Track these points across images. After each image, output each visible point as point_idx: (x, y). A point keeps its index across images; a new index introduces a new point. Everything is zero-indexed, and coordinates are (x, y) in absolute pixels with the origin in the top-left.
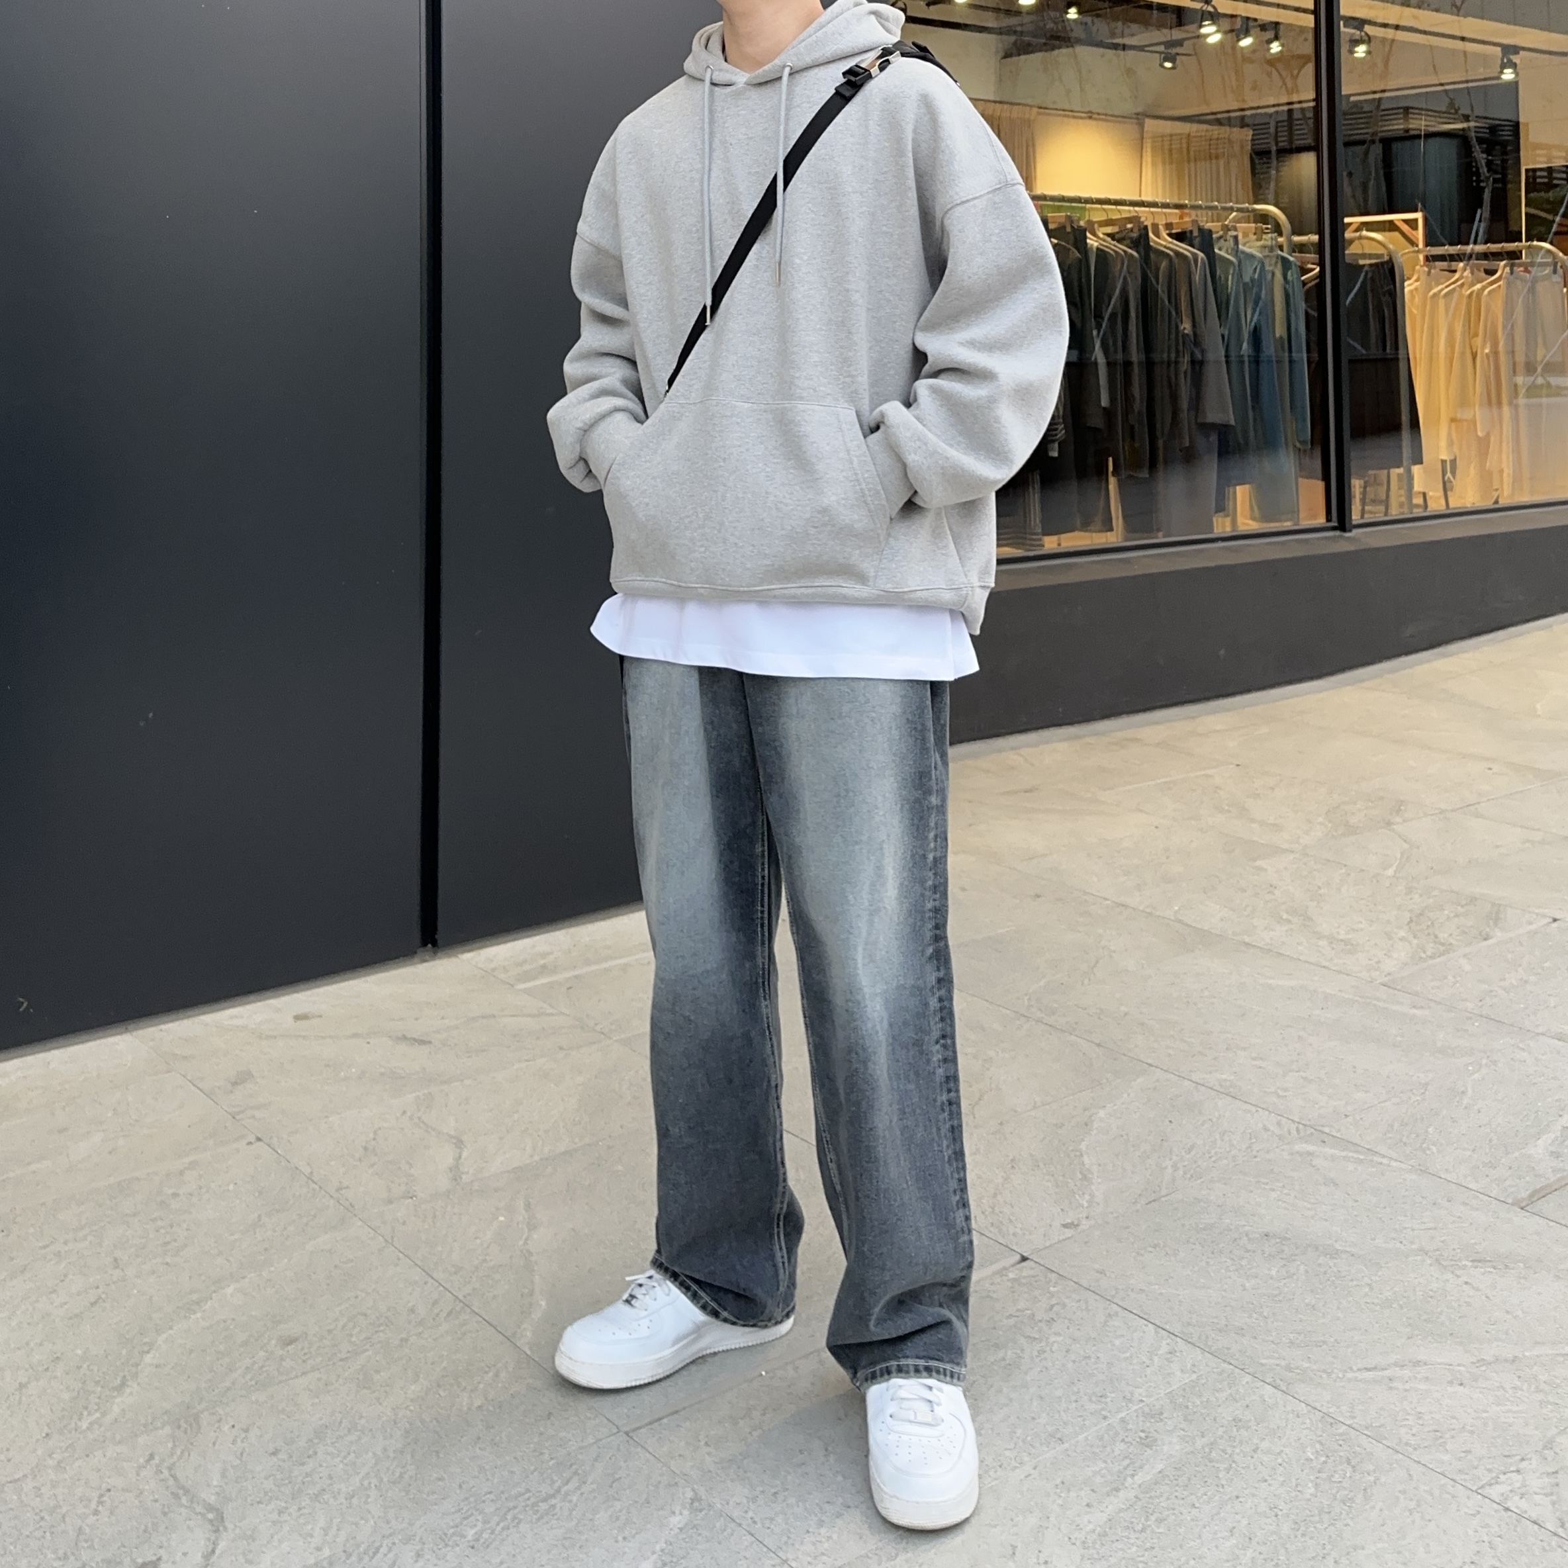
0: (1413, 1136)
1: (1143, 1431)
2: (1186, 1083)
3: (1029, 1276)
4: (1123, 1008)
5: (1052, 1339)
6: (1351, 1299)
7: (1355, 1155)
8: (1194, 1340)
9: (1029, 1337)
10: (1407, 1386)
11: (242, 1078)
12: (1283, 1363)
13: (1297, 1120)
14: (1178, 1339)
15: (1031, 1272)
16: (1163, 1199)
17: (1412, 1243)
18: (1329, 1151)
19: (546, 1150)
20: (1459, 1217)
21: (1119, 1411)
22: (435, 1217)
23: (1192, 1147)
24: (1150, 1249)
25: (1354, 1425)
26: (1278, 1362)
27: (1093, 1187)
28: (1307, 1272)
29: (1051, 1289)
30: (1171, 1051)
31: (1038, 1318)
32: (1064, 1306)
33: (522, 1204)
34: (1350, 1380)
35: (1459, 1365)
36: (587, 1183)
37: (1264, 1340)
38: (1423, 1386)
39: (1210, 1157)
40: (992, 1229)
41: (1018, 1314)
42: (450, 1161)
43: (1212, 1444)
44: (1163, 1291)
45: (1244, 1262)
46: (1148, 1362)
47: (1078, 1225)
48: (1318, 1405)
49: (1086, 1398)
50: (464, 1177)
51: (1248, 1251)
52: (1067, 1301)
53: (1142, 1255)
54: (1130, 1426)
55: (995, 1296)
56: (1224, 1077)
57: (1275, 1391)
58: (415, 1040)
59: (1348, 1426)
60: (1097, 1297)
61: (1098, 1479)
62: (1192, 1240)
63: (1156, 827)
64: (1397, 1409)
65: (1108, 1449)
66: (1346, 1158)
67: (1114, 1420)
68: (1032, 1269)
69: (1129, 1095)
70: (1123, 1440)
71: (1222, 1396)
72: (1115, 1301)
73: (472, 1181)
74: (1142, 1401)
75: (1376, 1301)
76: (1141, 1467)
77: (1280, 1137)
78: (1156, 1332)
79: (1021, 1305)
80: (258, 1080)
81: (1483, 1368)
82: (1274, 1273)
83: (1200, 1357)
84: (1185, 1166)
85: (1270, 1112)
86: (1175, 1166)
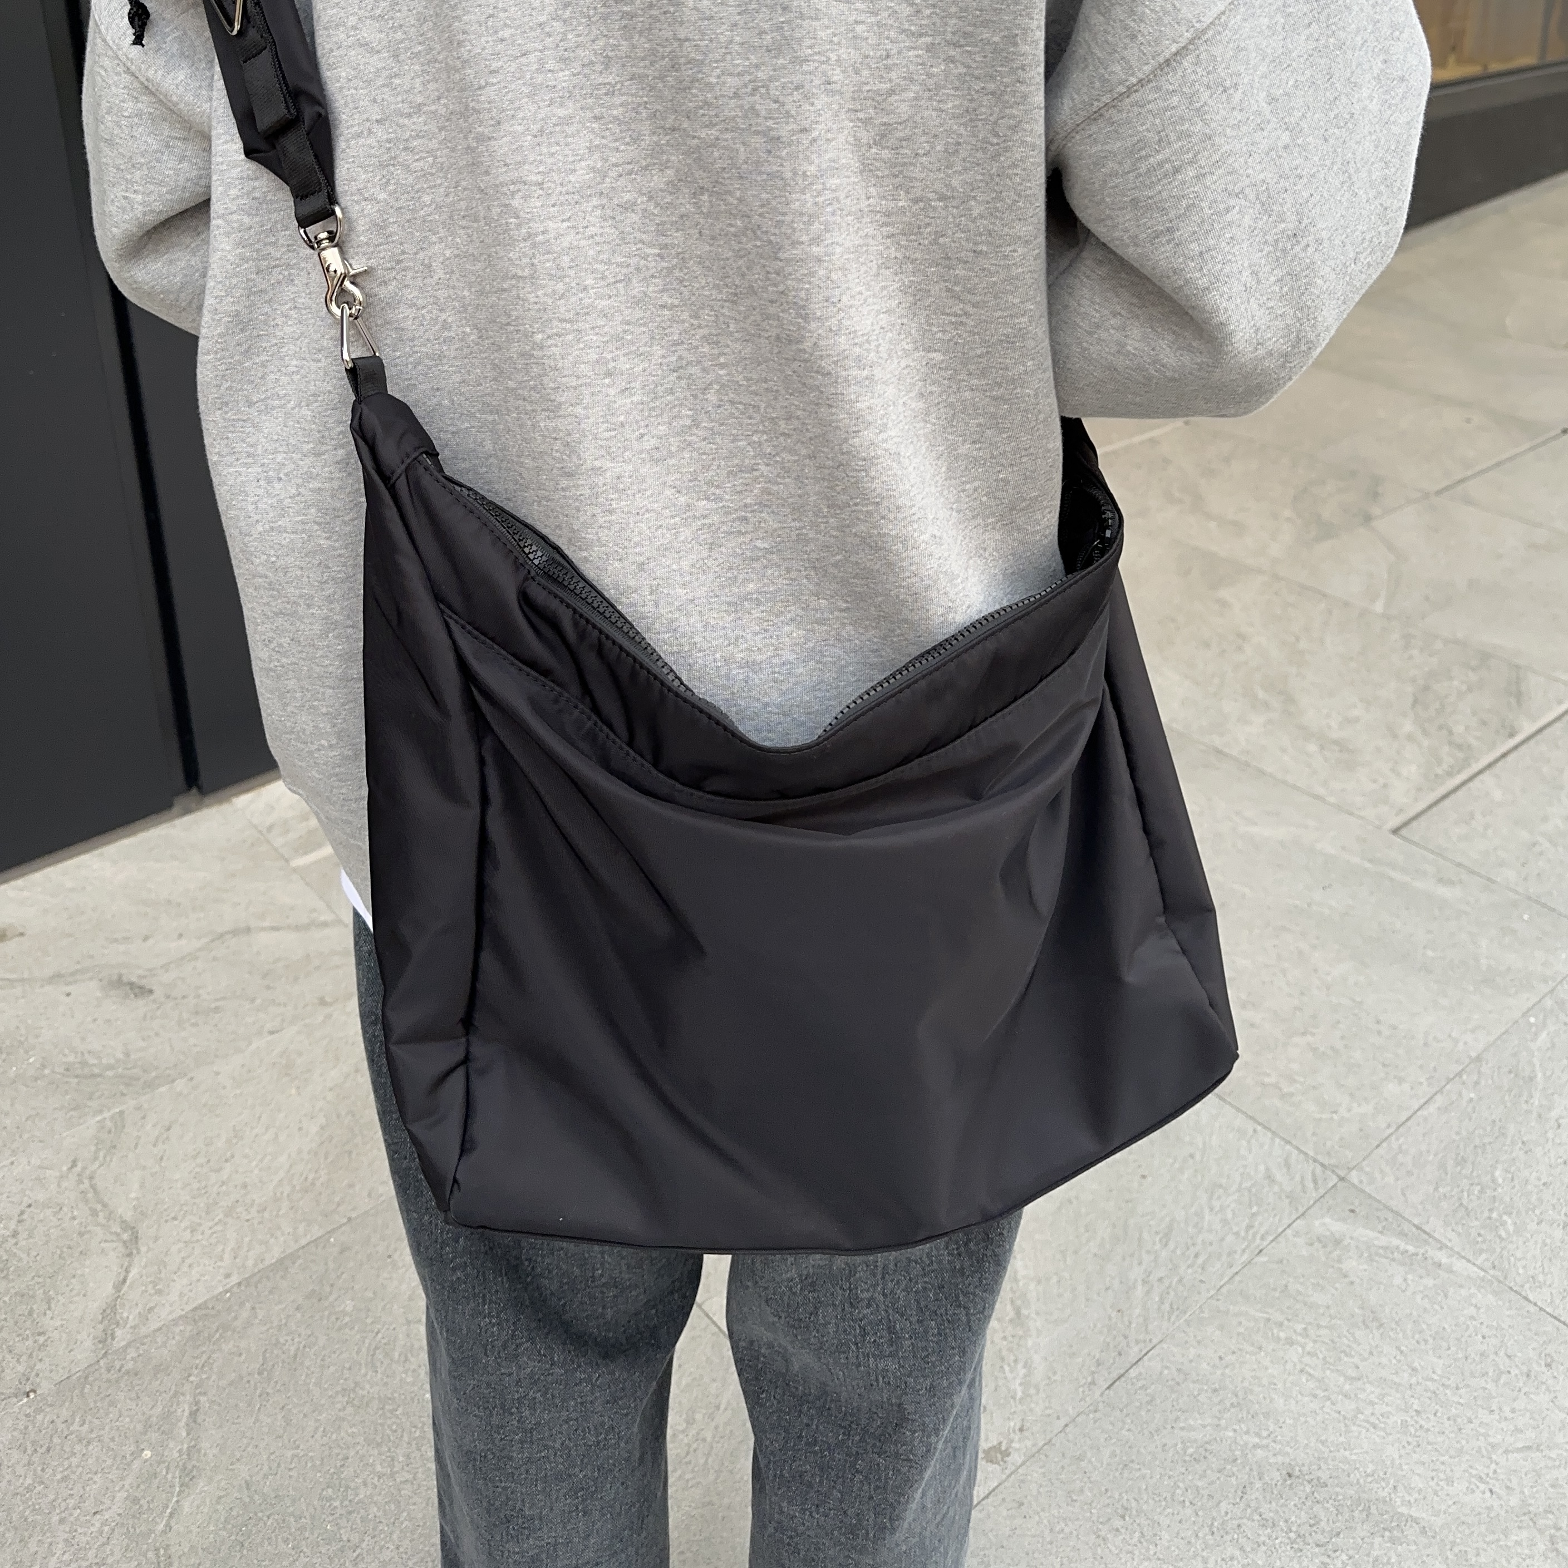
7: (1403, 1246)
13: (1311, 1153)
16: (1133, 1373)
18: (1364, 1233)
47: (1008, 1452)
66: (1389, 1253)
77: (1291, 1197)
84: (1160, 1280)
85: (1274, 1133)
86: (1144, 1282)
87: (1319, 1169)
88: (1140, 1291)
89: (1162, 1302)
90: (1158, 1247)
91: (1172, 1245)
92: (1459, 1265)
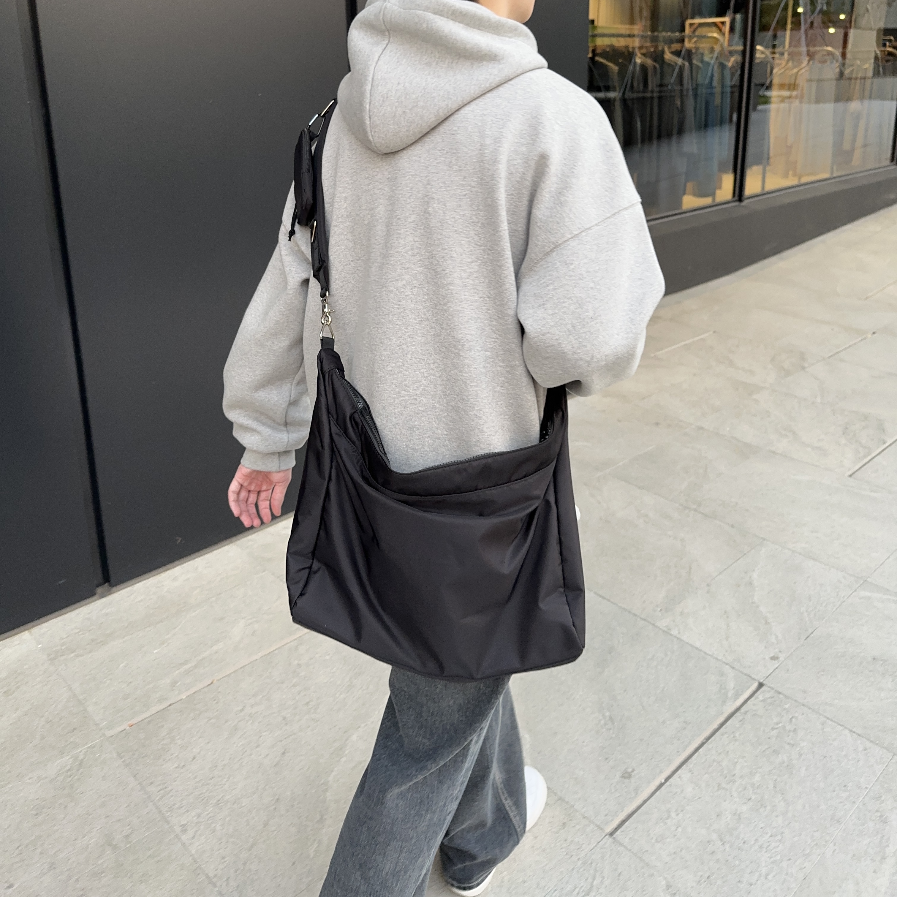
1: (877, 811)
3: (769, 698)
4: (733, 500)
5: (801, 744)
7: (891, 598)
8: (873, 739)
9: (789, 744)
14: (864, 739)
15: (770, 695)
16: (812, 635)
18: (878, 595)
21: (858, 796)
23: (810, 596)
24: (822, 673)
27: (774, 629)
29: (785, 706)
31: (787, 729)
32: (797, 718)
40: (736, 663)
41: (776, 727)
44: (842, 704)
45: (872, 680)
46: (857, 758)
49: (837, 788)
52: (796, 715)
53: (819, 678)
54: (869, 808)
56: (803, 545)
60: (811, 711)
61: (871, 851)
62: (839, 665)
66: (888, 600)
67: (859, 804)
68: (769, 692)
69: (762, 561)
70: (870, 819)
72: (820, 713)
74: (866, 788)
76: (889, 839)
77: (849, 587)
78: (852, 735)
79: (775, 720)
82: (890, 686)
83: (881, 752)
84: (812, 610)
85: (836, 569)
86: (807, 611)
87: (856, 578)
88: (806, 614)
89: (815, 616)
90: (808, 602)
91: (812, 601)
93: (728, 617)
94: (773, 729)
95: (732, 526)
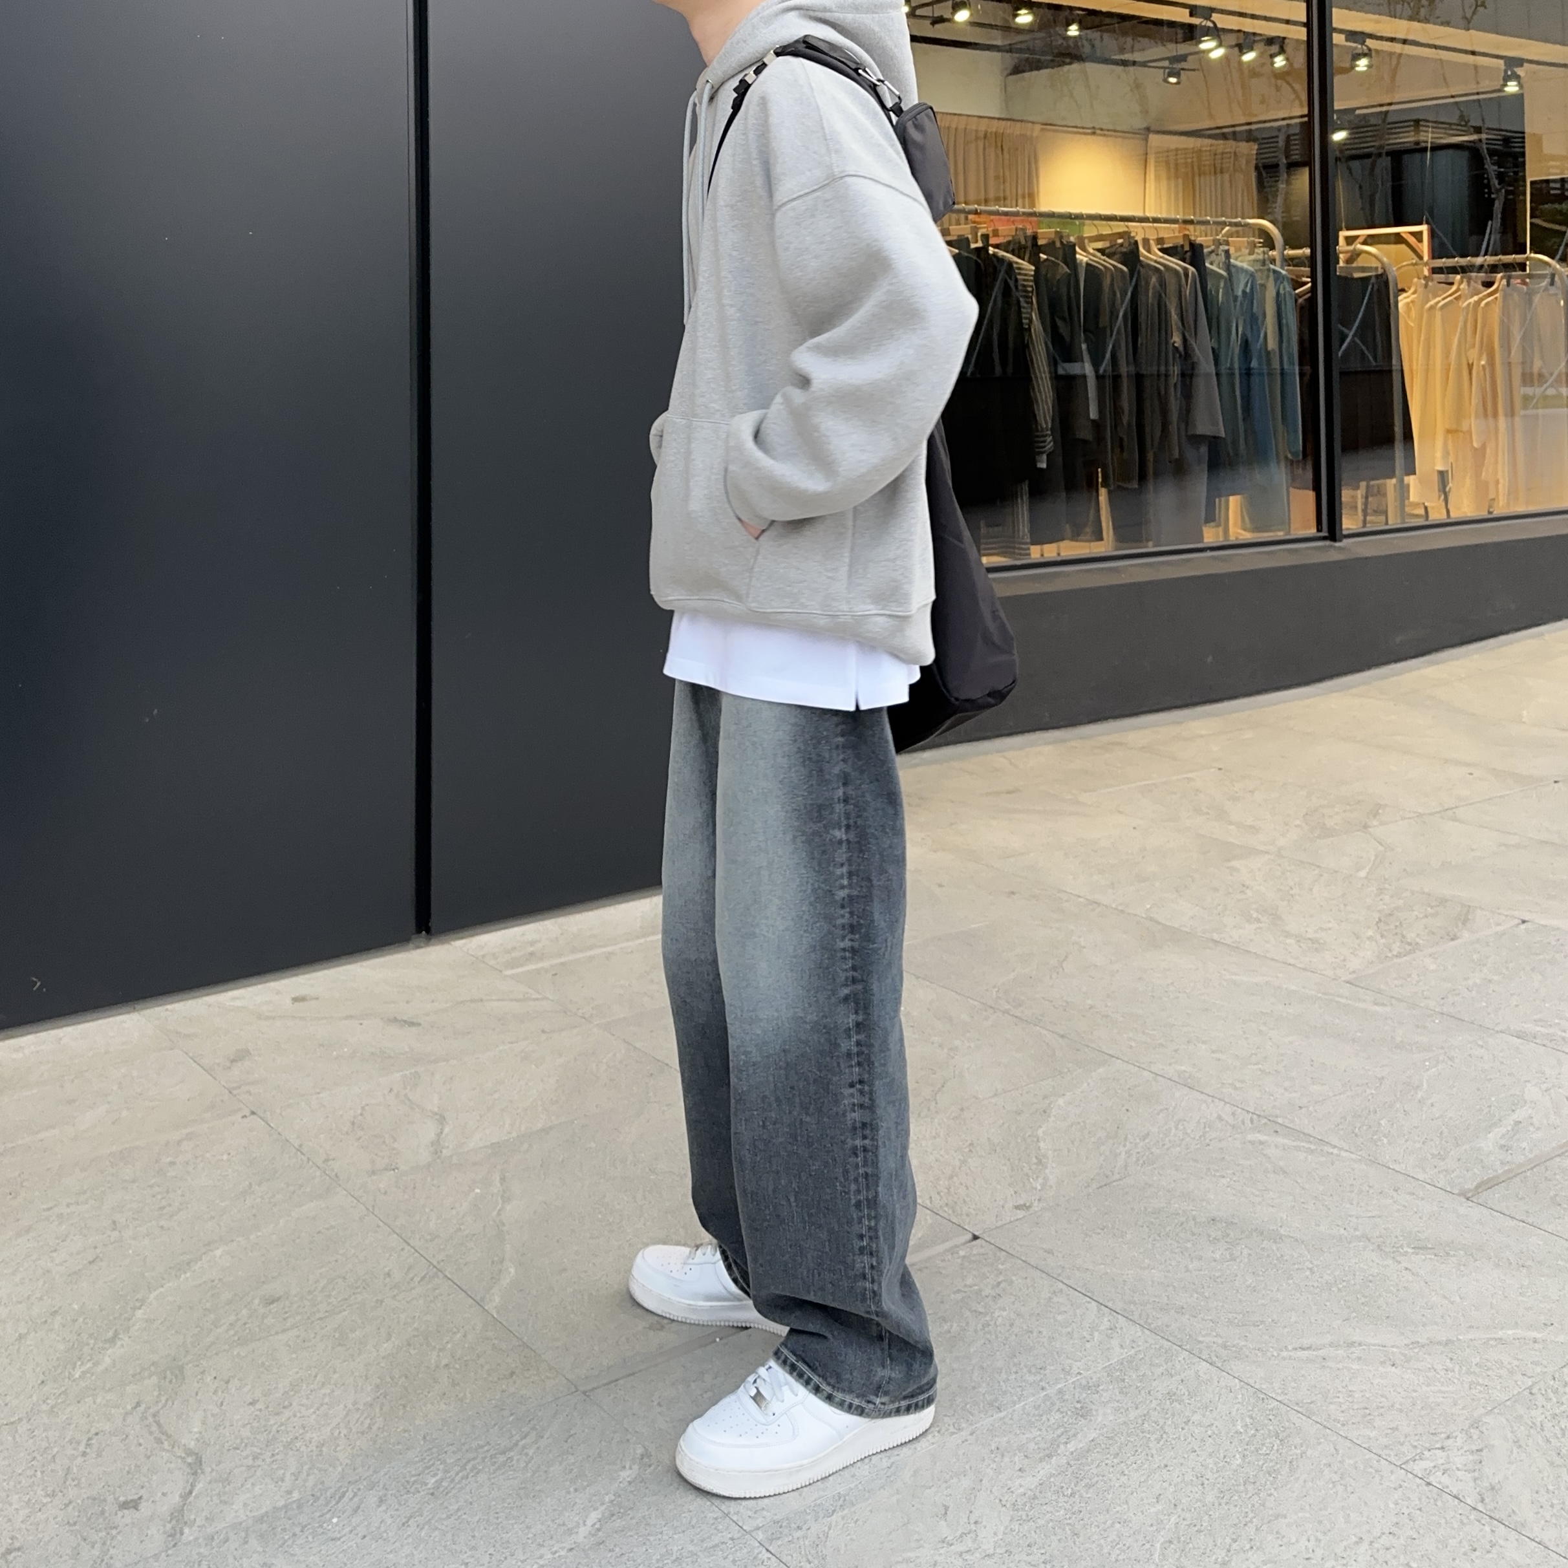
0: (1365, 1128)
1: (1078, 1402)
2: (1146, 1073)
3: (979, 1254)
4: (1089, 1002)
5: (996, 1314)
6: (1291, 1281)
7: (1307, 1145)
8: (1136, 1318)
9: (976, 1311)
10: (1340, 1366)
11: (241, 1056)
12: (1220, 1341)
13: (1252, 1110)
14: (1120, 1317)
15: (982, 1251)
16: (1115, 1184)
17: (1356, 1229)
18: (1280, 1140)
19: (523, 1128)
20: (1405, 1206)
21: (1057, 1381)
22: (415, 1188)
23: (1148, 1134)
24: (1099, 1231)
25: (1286, 1402)
26: (1215, 1339)
27: (1047, 1171)
28: (1250, 1255)
29: (1000, 1267)
30: (1133, 1044)
31: (984, 1294)
32: (1012, 1282)
33: (498, 1178)
34: (1284, 1359)
35: (1393, 1347)
36: (560, 1159)
37: (1203, 1320)
38: (1355, 1366)
39: (1164, 1145)
40: (946, 1209)
41: (966, 1289)
42: (432, 1136)
43: (1145, 1415)
44: (1109, 1271)
45: (1189, 1245)
46: (1088, 1337)
47: (1030, 1207)
48: (1251, 1382)
49: (1025, 1370)
50: (444, 1151)
51: (1193, 1234)
52: (1014, 1278)
53: (1090, 1236)
54: (1066, 1397)
55: (944, 1272)
56: (1183, 1068)
57: (1211, 1367)
58: (405, 1021)
59: (1280, 1402)
60: (1044, 1275)
61: (1032, 1446)
62: (1140, 1223)
63: (1134, 828)
64: (1329, 1387)
65: (1044, 1418)
66: (1298, 1148)
67: (1051, 1391)
68: (982, 1247)
69: (1088, 1084)
70: (1059, 1410)
71: (1161, 1370)
72: (1060, 1278)
73: (451, 1156)
74: (1079, 1374)
75: (1316, 1284)
76: (1075, 1435)
77: (1233, 1127)
78: (1099, 1310)
79: (969, 1281)
80: (256, 1058)
81: (1416, 1350)
82: (1217, 1256)
83: (1140, 1334)
84: (1138, 1153)
85: (1226, 1103)
86: (1128, 1153)
87: (1255, 1117)
88: (1123, 1155)
89: (1138, 1160)
90: (1138, 1140)
91: (1147, 1141)
92: (1344, 1154)
93: (970, 1151)
94: (959, 1291)
95: (1062, 1036)
